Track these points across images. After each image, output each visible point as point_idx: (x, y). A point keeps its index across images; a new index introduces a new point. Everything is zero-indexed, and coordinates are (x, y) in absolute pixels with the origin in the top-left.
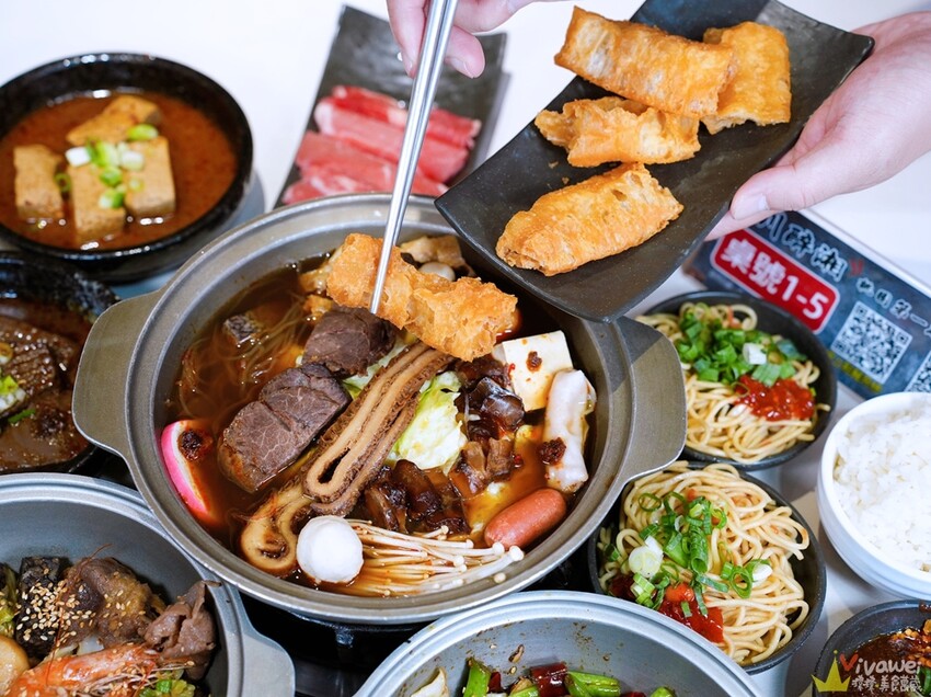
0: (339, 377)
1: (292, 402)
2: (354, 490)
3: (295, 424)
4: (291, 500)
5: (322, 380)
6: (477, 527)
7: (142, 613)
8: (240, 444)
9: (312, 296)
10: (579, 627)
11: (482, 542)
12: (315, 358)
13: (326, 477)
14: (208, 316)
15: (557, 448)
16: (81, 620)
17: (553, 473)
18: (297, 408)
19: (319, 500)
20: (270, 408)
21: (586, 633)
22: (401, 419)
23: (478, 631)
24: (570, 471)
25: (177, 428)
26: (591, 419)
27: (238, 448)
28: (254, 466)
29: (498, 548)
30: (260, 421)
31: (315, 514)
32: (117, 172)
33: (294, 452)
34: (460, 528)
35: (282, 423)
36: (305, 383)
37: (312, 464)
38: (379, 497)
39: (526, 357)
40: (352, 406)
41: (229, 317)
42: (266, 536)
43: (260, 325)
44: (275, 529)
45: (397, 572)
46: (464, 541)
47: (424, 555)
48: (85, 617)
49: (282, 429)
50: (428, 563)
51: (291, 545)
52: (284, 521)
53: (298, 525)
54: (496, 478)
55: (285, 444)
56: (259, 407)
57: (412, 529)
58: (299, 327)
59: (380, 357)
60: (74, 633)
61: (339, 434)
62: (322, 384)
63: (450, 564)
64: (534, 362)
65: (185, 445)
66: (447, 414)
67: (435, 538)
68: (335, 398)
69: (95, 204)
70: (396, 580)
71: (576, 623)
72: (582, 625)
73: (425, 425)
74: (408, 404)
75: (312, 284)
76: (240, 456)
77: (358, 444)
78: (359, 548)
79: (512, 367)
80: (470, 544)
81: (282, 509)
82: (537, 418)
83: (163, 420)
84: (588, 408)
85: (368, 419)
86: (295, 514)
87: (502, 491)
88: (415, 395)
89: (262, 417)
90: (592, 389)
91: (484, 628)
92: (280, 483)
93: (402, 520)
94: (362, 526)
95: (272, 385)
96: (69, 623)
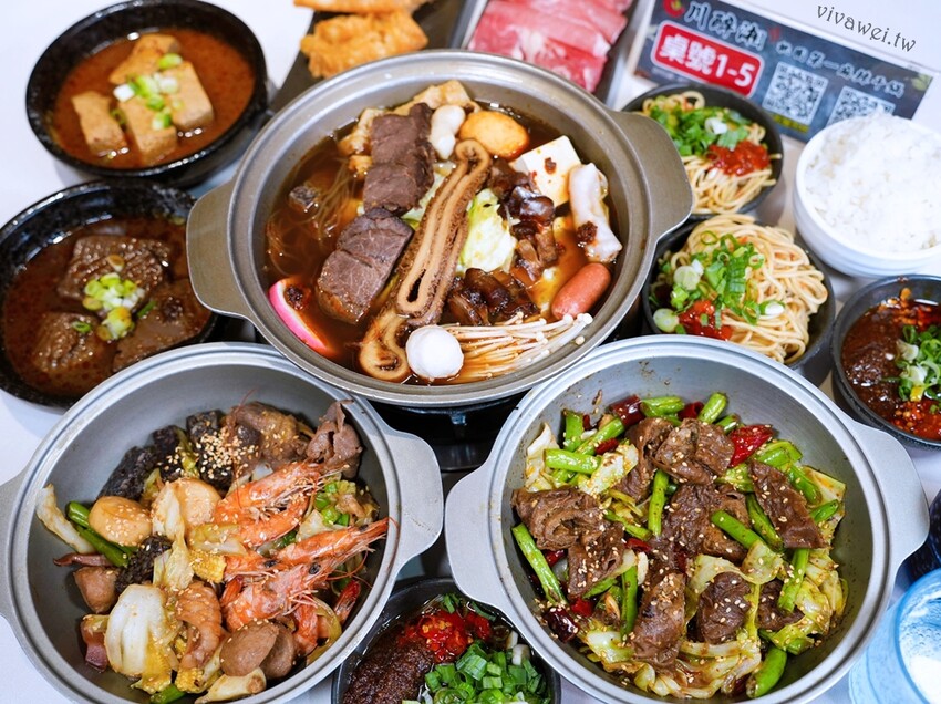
0: (398, 214)
1: (366, 244)
2: (438, 302)
3: (374, 261)
4: (389, 322)
5: (386, 221)
6: (544, 307)
7: (296, 437)
8: (334, 287)
9: (354, 157)
10: (643, 364)
11: (552, 318)
12: (374, 204)
13: (413, 296)
14: (275, 192)
15: (590, 229)
16: (248, 454)
17: (591, 252)
18: (372, 247)
19: (412, 316)
20: (350, 253)
21: (649, 368)
22: (460, 236)
23: (567, 387)
24: (605, 245)
25: (280, 287)
26: (608, 201)
27: (333, 291)
28: (351, 303)
29: (568, 318)
30: (344, 266)
31: (413, 328)
32: (159, 98)
33: (379, 283)
34: (532, 311)
35: (363, 262)
36: (372, 226)
37: (399, 289)
38: (461, 302)
39: (543, 164)
40: (417, 235)
41: (292, 189)
42: (378, 355)
43: (318, 190)
44: (384, 348)
45: (492, 357)
46: (538, 320)
47: (509, 339)
48: (251, 450)
49: (364, 267)
50: (515, 344)
51: (402, 356)
52: (389, 340)
53: (402, 340)
54: (549, 264)
55: (371, 279)
56: (340, 255)
57: (494, 320)
58: (350, 184)
59: (426, 191)
60: (246, 465)
61: (413, 260)
62: (387, 224)
63: (533, 341)
64: (550, 166)
65: (291, 297)
66: (495, 223)
67: (514, 324)
68: (401, 232)
69: (150, 128)
70: (493, 364)
71: (640, 362)
72: (645, 363)
73: (479, 236)
74: (461, 221)
75: (351, 147)
76: (337, 297)
77: (432, 264)
78: (458, 346)
79: (535, 174)
80: (543, 321)
81: (384, 331)
82: (565, 210)
83: (268, 283)
84: (602, 192)
85: (433, 242)
86: (396, 332)
87: (555, 274)
88: (464, 214)
89: (345, 262)
90: (603, 177)
91: (571, 384)
92: (375, 311)
93: (484, 316)
94: (453, 328)
95: (344, 235)
96: (239, 458)
